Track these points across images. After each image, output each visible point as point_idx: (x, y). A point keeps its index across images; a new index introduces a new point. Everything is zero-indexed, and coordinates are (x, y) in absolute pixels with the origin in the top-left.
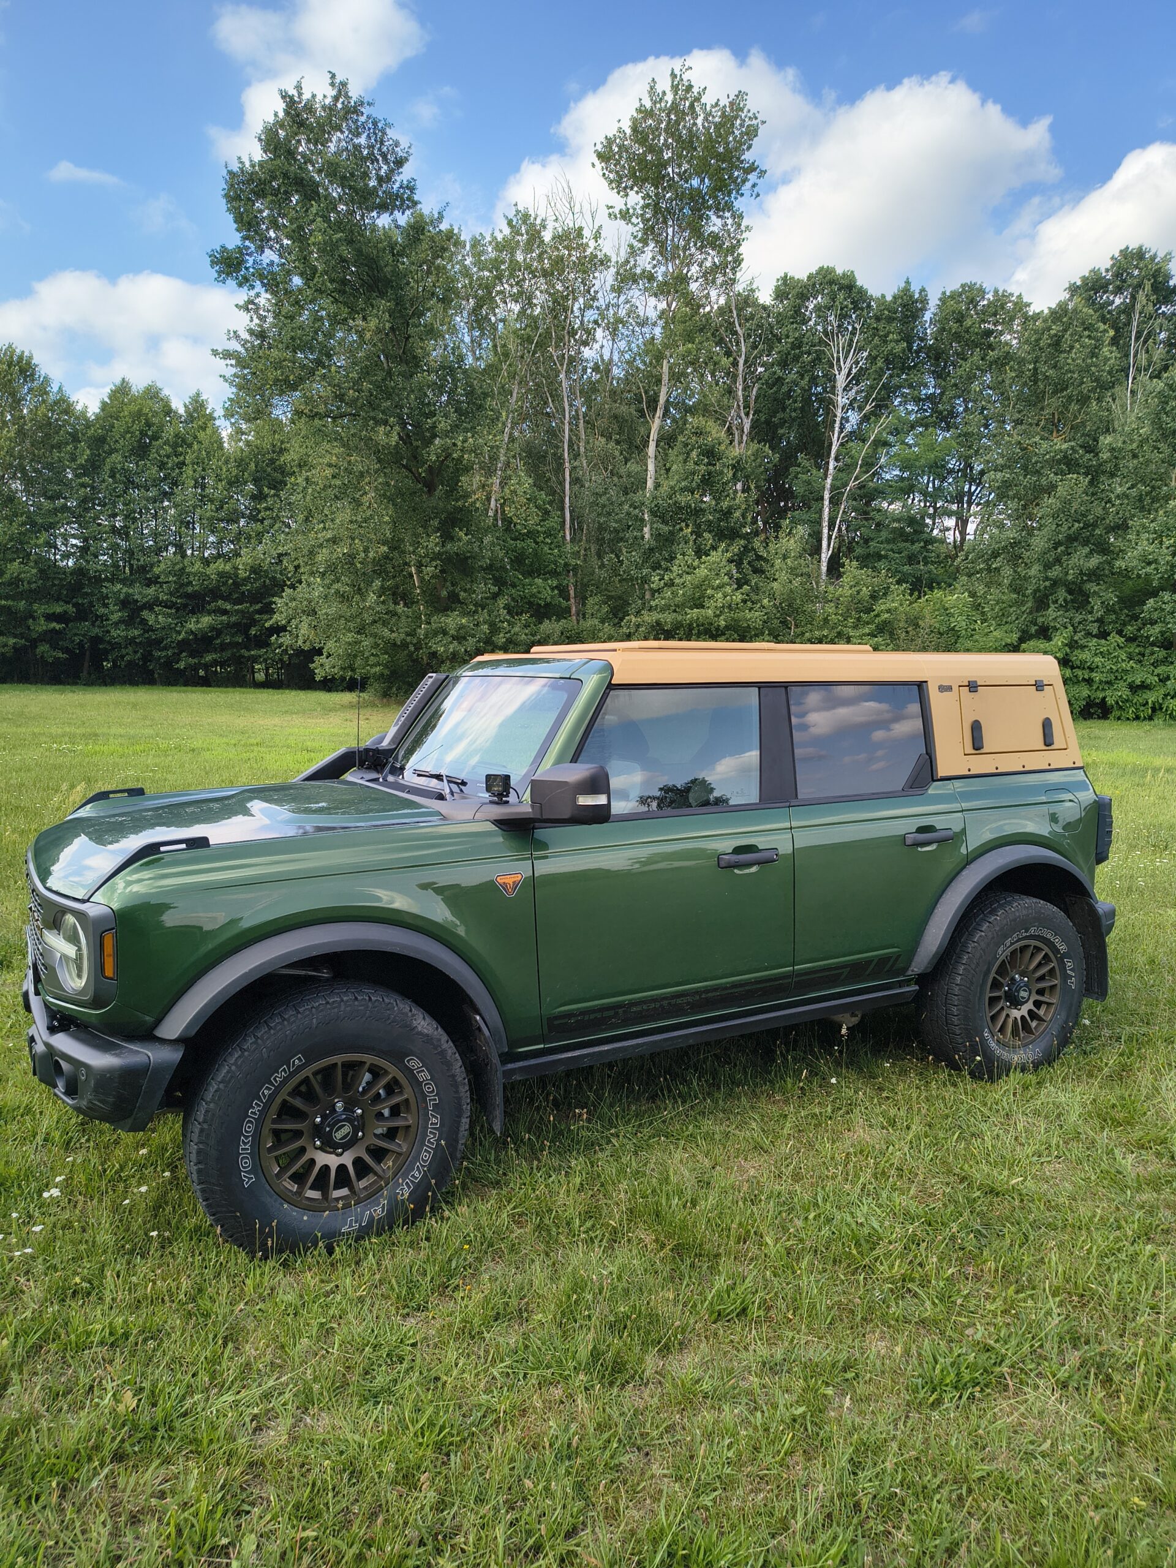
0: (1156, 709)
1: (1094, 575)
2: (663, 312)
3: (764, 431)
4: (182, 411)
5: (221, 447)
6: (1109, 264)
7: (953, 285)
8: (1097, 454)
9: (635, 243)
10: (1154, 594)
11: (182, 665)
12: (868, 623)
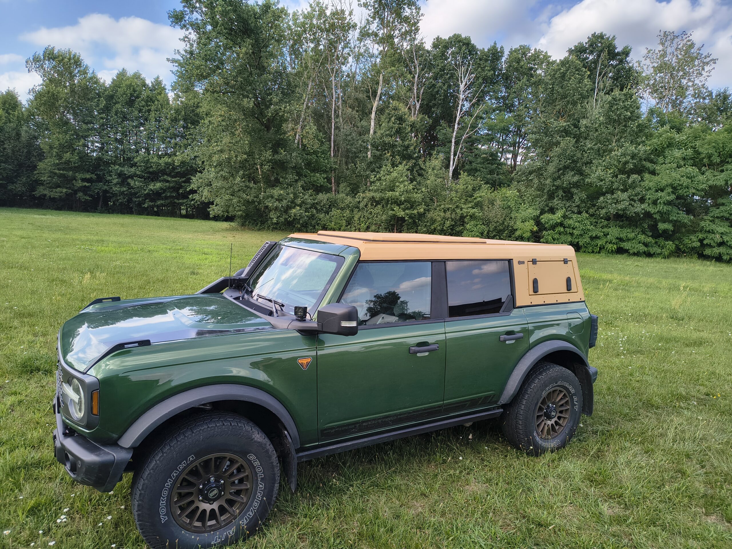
0: (602, 248)
1: (576, 185)
2: (381, 51)
3: (426, 109)
4: (150, 85)
5: (168, 103)
6: (587, 40)
7: (516, 46)
8: (579, 129)
9: (370, 19)
10: (604, 194)
11: (146, 205)
12: (471, 202)
